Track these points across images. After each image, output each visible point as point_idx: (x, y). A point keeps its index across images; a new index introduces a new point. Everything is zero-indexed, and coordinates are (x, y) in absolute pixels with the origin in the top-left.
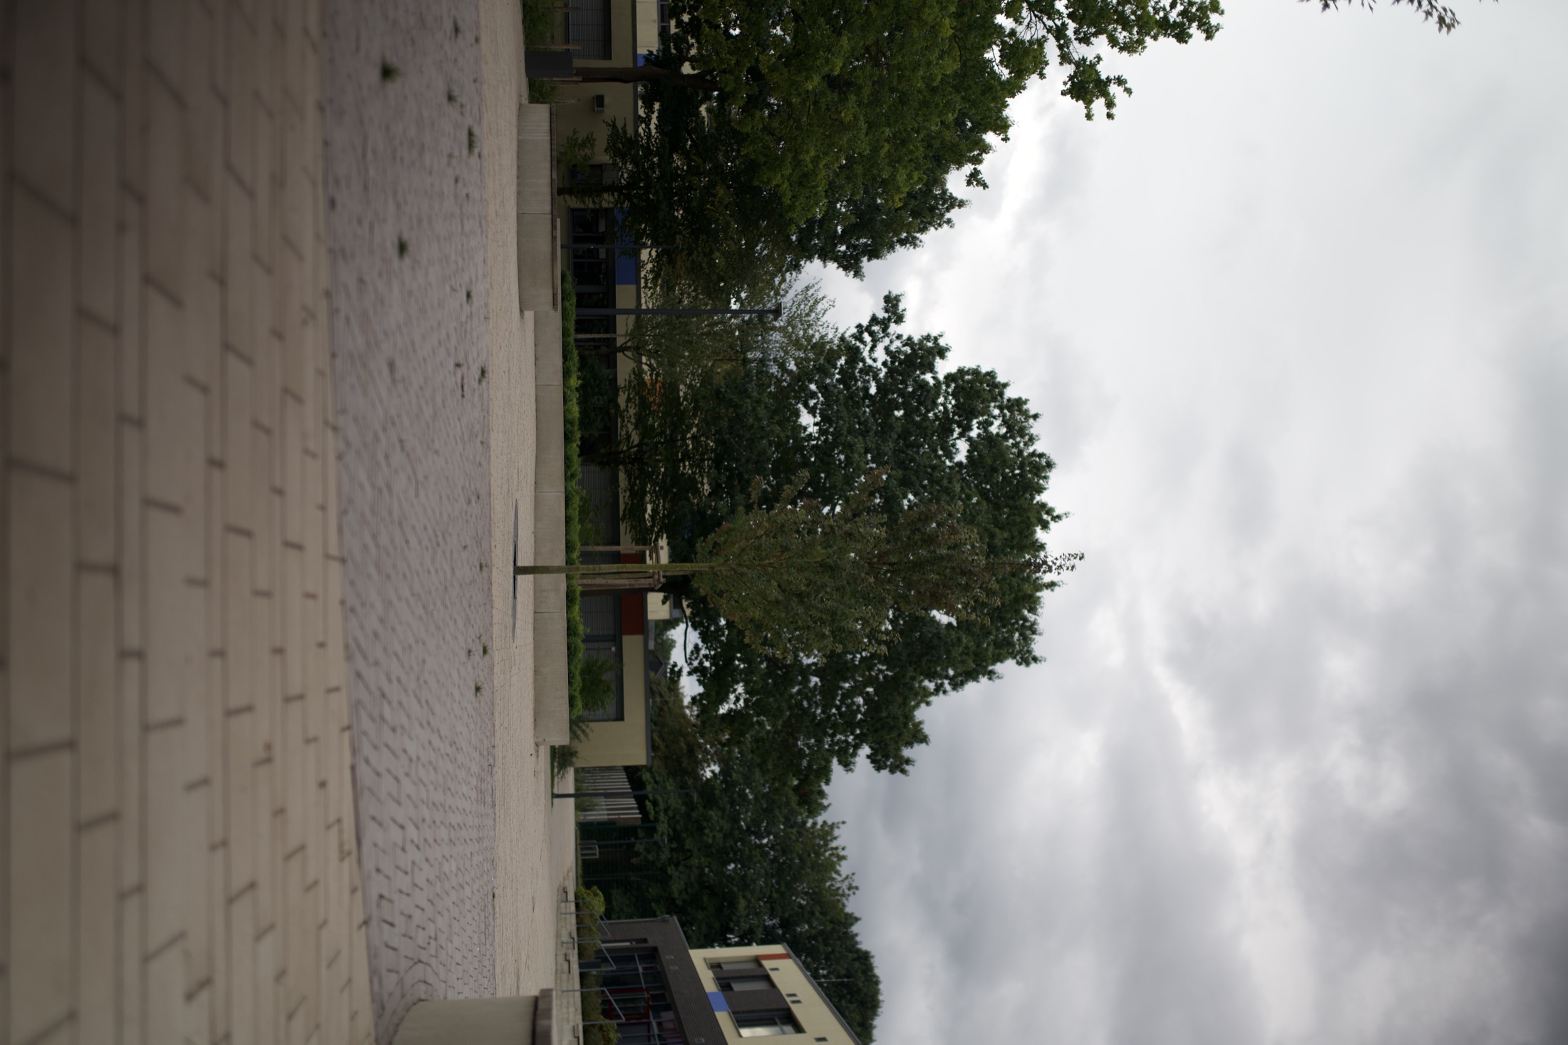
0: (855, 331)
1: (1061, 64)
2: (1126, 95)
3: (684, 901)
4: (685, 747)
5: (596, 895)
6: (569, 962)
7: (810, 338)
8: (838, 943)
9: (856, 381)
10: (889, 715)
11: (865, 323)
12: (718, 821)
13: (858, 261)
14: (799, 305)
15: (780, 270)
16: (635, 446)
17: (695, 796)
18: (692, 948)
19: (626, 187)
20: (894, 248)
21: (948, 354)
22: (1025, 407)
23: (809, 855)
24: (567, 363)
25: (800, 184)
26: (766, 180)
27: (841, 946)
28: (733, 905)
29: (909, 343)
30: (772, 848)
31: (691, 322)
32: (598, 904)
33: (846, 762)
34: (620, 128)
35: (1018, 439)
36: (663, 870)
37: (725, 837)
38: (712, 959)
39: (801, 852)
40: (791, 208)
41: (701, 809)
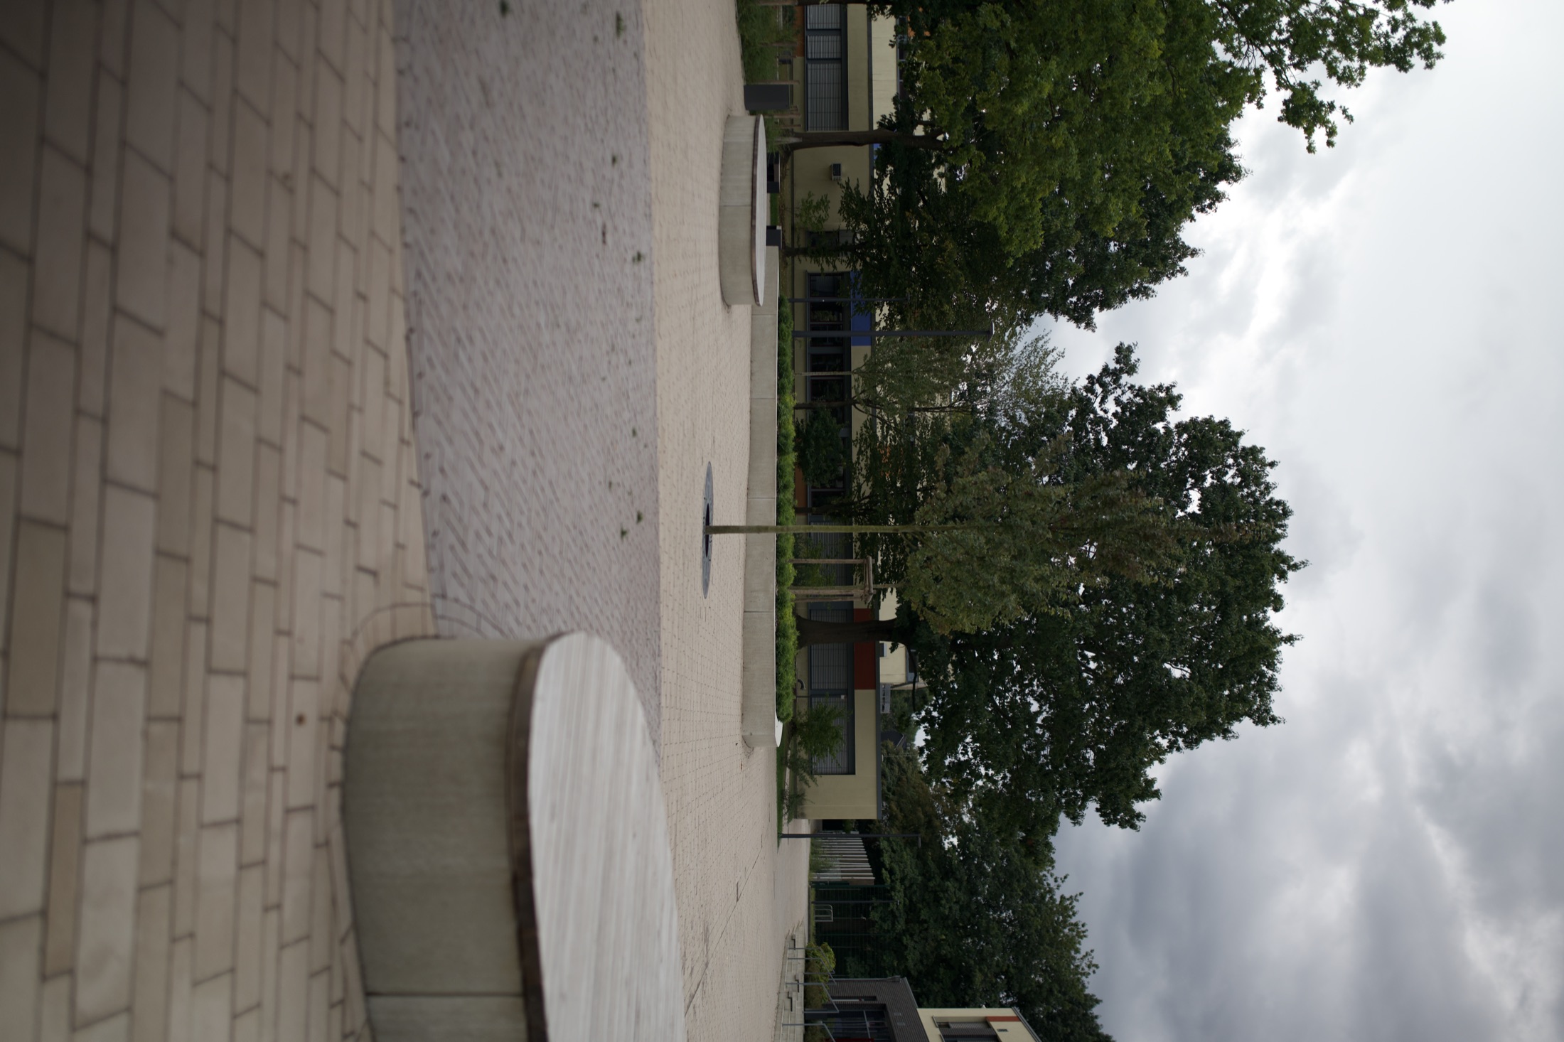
0: (1086, 382)
1: (1278, 89)
2: (1347, 121)
3: (920, 973)
4: (922, 816)
5: (826, 951)
6: (791, 999)
7: (1039, 391)
8: (1079, 1024)
9: (1087, 433)
10: (1118, 766)
11: (1096, 374)
12: (955, 892)
13: (1089, 312)
14: (1029, 357)
15: (1011, 322)
16: (866, 498)
17: (932, 865)
18: (921, 1006)
19: (862, 245)
20: (1125, 300)
21: (1180, 403)
22: (1261, 456)
23: (1048, 931)
24: (782, 380)
25: (1017, 217)
26: (982, 213)
27: (1081, 1028)
28: (969, 979)
29: (1140, 392)
30: (1010, 923)
31: (912, 358)
32: (828, 960)
33: (1073, 814)
34: (853, 189)
35: (1253, 488)
36: (898, 939)
37: (961, 910)
38: (940, 1018)
39: (1039, 927)
40: (1009, 241)
41: (938, 879)
